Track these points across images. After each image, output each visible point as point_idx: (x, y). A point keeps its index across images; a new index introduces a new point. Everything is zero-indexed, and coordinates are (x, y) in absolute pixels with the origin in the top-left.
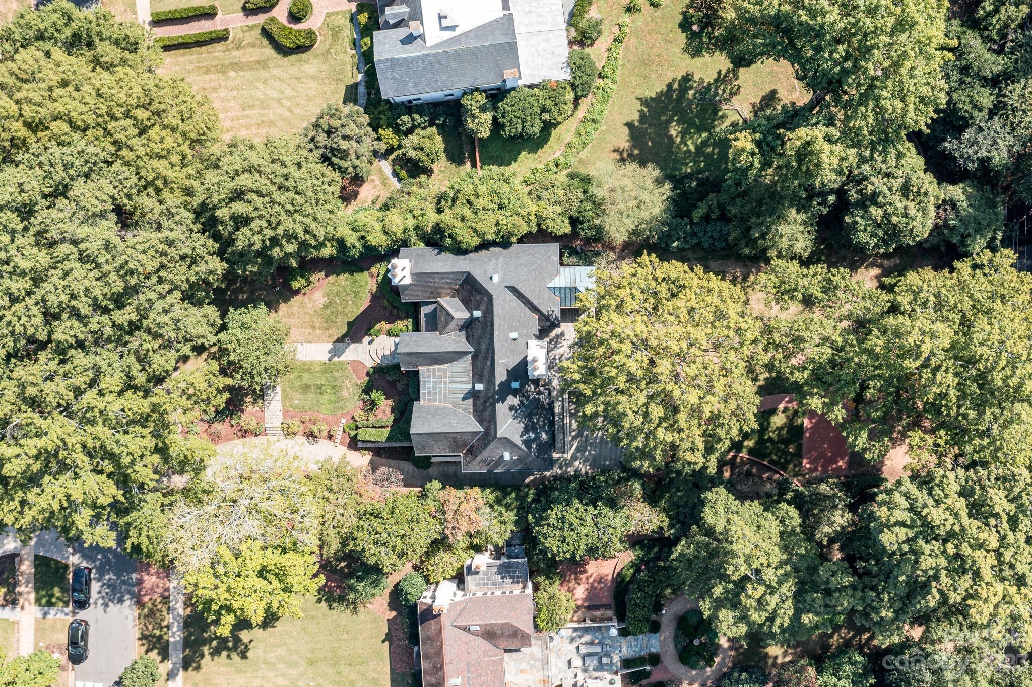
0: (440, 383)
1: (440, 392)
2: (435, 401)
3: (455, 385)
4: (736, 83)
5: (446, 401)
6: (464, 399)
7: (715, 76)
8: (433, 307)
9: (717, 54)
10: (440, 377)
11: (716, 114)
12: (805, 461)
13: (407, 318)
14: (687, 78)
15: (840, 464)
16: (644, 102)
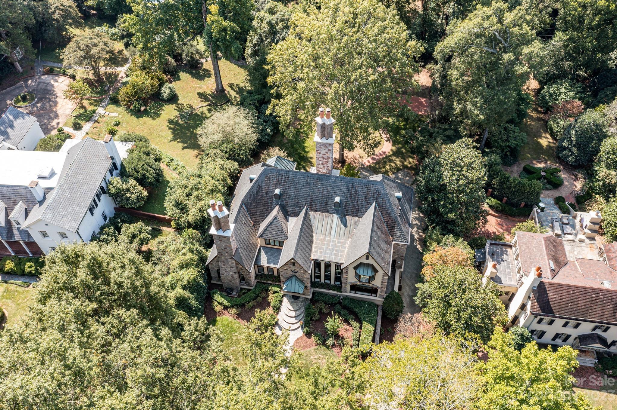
0: (328, 245)
1: (336, 246)
2: (343, 252)
3: (333, 233)
4: (185, 105)
5: (345, 243)
6: (346, 226)
7: (176, 111)
8: (263, 254)
9: (164, 108)
10: (323, 244)
11: (199, 115)
12: (420, 113)
13: (267, 290)
14: (171, 122)
15: (423, 100)
16: (174, 139)
